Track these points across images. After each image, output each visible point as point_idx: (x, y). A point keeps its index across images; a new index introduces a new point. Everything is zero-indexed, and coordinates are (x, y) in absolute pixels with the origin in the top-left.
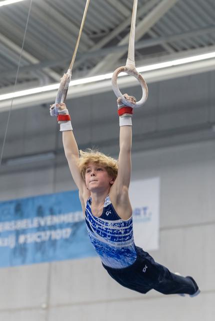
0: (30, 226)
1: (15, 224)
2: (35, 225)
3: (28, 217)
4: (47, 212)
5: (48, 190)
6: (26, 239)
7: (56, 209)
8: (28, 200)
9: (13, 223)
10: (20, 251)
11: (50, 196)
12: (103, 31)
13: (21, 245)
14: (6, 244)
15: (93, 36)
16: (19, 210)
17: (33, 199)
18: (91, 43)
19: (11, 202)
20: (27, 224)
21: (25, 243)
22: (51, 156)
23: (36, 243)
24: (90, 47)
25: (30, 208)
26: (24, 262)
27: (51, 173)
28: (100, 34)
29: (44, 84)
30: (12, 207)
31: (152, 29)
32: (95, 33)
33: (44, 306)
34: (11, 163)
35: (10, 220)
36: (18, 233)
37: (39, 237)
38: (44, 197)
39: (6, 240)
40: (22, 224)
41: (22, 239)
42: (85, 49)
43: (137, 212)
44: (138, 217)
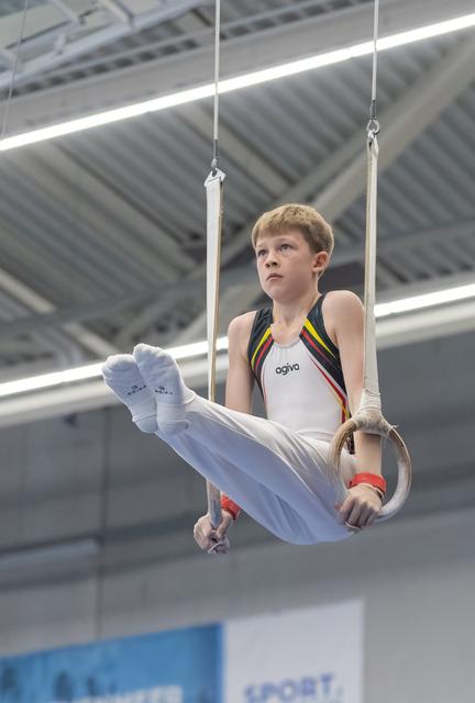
4: (80, 688)
5: (83, 633)
7: (104, 680)
8: (31, 658)
11: (89, 647)
15: (190, 244)
16: (10, 684)
17: (44, 656)
18: (188, 263)
22: (89, 547)
24: (184, 273)
25: (37, 680)
27: (89, 589)
29: (71, 364)
38: (73, 650)
42: (171, 277)
43: (307, 688)
44: (309, 699)
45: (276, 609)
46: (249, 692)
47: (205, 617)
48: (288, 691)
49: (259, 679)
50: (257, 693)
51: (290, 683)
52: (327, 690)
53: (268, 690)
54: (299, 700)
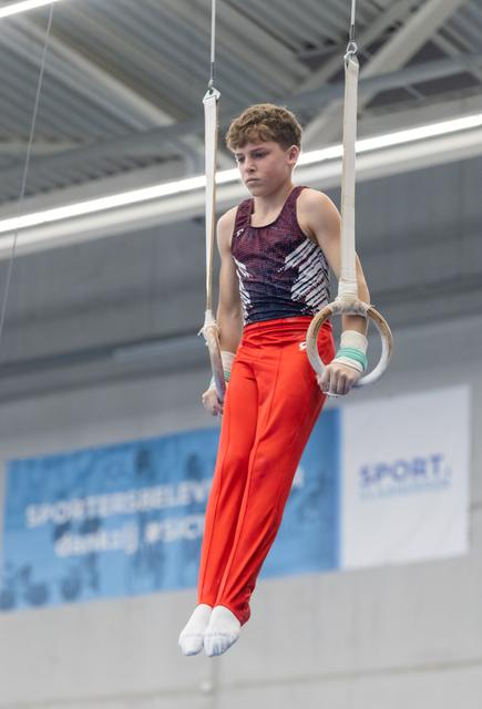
0: (172, 502)
1: (137, 498)
2: (183, 499)
3: (165, 481)
6: (162, 533)
8: (163, 442)
9: (131, 496)
10: (150, 559)
12: (330, 42)
13: (150, 546)
14: (116, 545)
15: (305, 53)
16: (145, 464)
17: (177, 438)
18: (303, 70)
19: (125, 447)
20: (163, 497)
21: (160, 543)
23: (186, 543)
24: (300, 80)
25: (170, 461)
26: (158, 585)
28: (322, 50)
30: (129, 460)
31: (441, 32)
32: (310, 46)
33: (206, 686)
34: (122, 356)
35: (124, 489)
36: (144, 519)
37: (193, 527)
38: (202, 433)
39: (116, 535)
40: (152, 498)
41: (153, 532)
42: (288, 84)
43: (418, 468)
44: (420, 479)
46: (364, 472)
48: (400, 471)
49: (374, 460)
50: (372, 473)
51: (402, 464)
52: (436, 470)
53: (382, 470)
54: (410, 481)
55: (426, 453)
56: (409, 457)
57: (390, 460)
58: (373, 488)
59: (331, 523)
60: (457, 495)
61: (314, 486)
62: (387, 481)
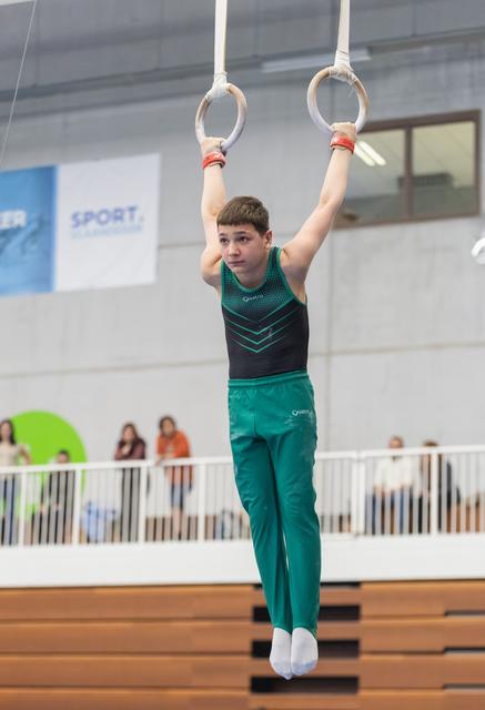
43: (117, 215)
44: (119, 223)
45: (97, 159)
46: (75, 216)
47: (45, 162)
48: (103, 217)
49: (83, 208)
50: (81, 218)
51: (105, 211)
53: (89, 216)
54: (111, 224)
55: (124, 204)
56: (111, 207)
57: (96, 210)
58: (82, 229)
59: (47, 254)
60: (148, 237)
61: (34, 226)
62: (93, 225)
